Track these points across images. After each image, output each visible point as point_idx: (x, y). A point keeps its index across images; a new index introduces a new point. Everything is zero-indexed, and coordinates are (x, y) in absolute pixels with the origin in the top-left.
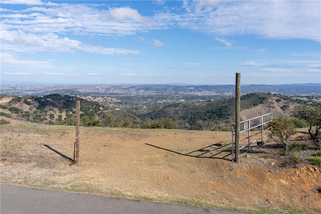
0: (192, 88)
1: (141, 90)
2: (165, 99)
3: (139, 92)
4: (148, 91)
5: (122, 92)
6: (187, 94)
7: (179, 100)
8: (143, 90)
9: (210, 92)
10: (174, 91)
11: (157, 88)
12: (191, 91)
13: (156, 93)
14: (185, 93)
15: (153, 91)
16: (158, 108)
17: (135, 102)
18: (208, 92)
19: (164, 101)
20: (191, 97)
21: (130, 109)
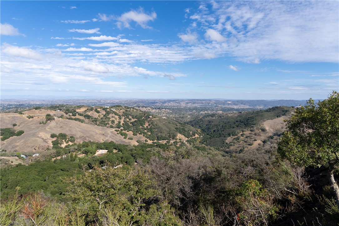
0: (230, 102)
1: (189, 103)
2: (206, 110)
3: (187, 105)
4: (195, 104)
5: (175, 105)
6: (225, 107)
7: (218, 112)
8: (191, 104)
9: (244, 106)
10: (215, 105)
11: (201, 102)
12: (229, 104)
13: (201, 105)
14: (223, 106)
15: (199, 105)
16: (199, 118)
17: (183, 112)
18: (242, 105)
19: (206, 112)
20: (227, 109)
21: (178, 117)
